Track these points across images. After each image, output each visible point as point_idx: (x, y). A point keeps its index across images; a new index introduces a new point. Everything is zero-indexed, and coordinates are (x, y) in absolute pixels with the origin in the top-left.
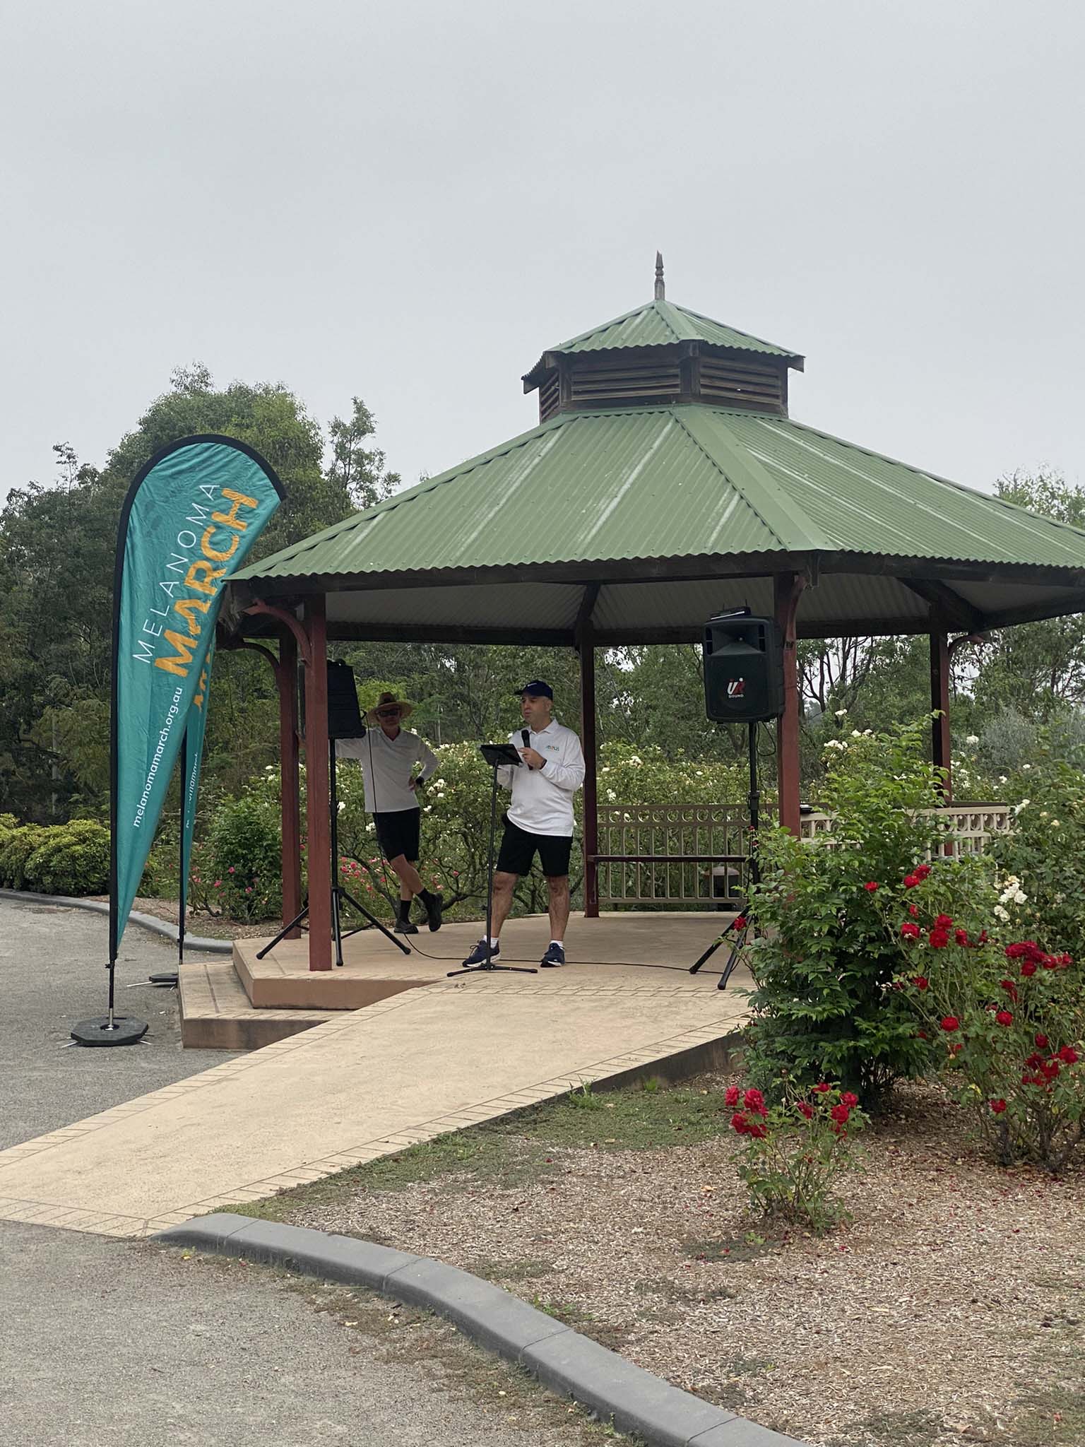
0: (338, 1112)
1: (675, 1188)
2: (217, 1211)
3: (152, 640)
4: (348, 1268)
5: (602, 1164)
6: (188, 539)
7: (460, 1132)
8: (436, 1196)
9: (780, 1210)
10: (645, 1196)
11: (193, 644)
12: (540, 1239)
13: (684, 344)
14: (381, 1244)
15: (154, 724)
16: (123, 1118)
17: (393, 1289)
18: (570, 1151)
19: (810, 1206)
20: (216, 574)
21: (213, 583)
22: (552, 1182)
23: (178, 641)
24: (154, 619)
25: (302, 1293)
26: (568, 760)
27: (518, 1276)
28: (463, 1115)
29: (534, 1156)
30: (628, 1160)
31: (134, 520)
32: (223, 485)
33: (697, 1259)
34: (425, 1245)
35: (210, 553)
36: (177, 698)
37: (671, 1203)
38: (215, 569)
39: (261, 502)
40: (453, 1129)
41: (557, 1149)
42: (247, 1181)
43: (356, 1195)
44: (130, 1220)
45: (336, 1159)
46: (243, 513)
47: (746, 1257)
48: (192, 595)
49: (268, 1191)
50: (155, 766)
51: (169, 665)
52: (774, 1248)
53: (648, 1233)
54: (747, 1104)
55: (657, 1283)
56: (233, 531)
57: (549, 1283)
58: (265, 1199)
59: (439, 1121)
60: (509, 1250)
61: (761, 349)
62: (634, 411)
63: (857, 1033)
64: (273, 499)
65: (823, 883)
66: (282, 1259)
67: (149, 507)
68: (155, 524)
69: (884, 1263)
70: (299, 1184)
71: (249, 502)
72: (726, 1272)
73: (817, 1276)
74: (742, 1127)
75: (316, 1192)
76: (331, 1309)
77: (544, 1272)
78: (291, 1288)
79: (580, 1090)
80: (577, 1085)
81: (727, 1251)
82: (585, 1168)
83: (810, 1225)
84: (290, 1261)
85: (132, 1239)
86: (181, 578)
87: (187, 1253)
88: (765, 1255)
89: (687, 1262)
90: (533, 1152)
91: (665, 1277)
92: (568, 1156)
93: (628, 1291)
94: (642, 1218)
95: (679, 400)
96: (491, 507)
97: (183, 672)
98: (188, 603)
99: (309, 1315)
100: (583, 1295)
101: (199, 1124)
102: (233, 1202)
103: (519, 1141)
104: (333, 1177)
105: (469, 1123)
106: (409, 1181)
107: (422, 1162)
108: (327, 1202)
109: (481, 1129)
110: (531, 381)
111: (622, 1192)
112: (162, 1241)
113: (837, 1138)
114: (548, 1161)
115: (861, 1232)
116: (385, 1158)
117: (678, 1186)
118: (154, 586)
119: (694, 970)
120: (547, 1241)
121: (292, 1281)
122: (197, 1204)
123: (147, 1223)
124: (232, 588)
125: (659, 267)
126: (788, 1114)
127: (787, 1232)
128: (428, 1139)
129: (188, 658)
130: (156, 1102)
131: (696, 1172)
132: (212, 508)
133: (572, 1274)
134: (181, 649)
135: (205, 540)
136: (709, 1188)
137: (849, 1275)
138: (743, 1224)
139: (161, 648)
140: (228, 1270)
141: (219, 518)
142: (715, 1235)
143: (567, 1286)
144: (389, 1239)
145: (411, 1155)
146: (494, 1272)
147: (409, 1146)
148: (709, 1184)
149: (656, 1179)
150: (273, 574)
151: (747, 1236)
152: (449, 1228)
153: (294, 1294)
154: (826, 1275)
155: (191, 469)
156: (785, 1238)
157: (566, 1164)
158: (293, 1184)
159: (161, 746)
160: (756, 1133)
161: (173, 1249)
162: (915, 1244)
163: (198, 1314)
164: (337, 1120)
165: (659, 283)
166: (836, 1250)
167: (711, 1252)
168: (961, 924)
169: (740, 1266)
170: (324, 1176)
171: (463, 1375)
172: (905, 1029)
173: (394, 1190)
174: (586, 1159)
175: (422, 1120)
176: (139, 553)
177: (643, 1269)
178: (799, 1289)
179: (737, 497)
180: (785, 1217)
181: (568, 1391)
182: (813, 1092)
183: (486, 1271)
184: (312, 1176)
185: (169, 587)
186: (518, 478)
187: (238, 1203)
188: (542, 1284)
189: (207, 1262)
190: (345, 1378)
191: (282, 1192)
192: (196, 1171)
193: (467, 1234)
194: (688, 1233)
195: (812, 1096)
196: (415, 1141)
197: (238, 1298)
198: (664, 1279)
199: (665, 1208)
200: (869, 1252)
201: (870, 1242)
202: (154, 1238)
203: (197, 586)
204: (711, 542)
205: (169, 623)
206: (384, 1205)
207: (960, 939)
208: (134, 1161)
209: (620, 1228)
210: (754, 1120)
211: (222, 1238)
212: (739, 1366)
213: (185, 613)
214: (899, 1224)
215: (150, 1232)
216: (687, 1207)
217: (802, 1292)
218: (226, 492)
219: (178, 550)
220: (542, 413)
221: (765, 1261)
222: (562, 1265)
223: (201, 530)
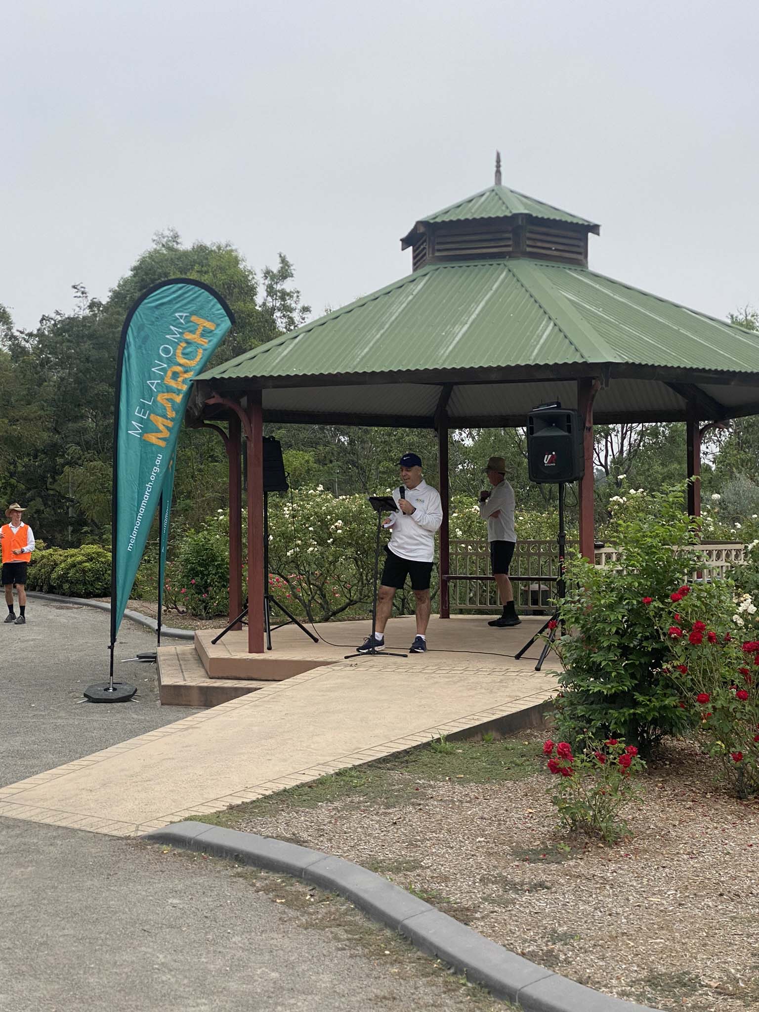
0: (269, 752)
1: (507, 810)
2: (186, 819)
3: (141, 421)
4: (278, 862)
5: (454, 793)
6: (167, 351)
7: (355, 767)
8: (339, 812)
9: (582, 828)
10: (486, 816)
11: (170, 424)
12: (412, 844)
13: (516, 216)
14: (301, 845)
15: (143, 480)
16: (121, 753)
17: (310, 877)
18: (432, 783)
19: (603, 825)
20: (186, 376)
21: (184, 382)
22: (420, 804)
23: (159, 422)
24: (143, 406)
25: (246, 878)
26: (431, 509)
27: (397, 870)
28: (356, 756)
29: (407, 785)
30: (473, 790)
31: (130, 337)
32: (192, 314)
33: (523, 861)
34: (332, 846)
35: (182, 361)
36: (158, 461)
37: (504, 821)
38: (186, 372)
39: (218, 325)
40: (350, 766)
41: (423, 781)
42: (207, 799)
43: (283, 810)
44: (126, 825)
45: (268, 785)
46: (206, 333)
47: (559, 860)
48: (169, 390)
49: (221, 806)
50: (142, 509)
51: (152, 438)
52: (577, 853)
53: (488, 842)
54: (559, 753)
55: (496, 877)
56: (198, 346)
57: (418, 875)
58: (220, 812)
59: (340, 760)
60: (390, 851)
61: (569, 219)
62: (479, 263)
63: (635, 704)
64: (226, 324)
65: (613, 597)
66: (232, 855)
67: (141, 328)
68: (145, 339)
69: (656, 867)
70: (243, 802)
71: (209, 325)
72: (544, 871)
73: (609, 874)
74: (554, 769)
75: (255, 807)
76: (266, 890)
77: (415, 868)
78: (239, 875)
79: (438, 740)
80: (436, 736)
81: (544, 856)
82: (443, 795)
83: (603, 839)
84: (237, 856)
85: (128, 838)
86: (162, 378)
87: (166, 849)
88: (572, 859)
89: (516, 863)
90: (407, 783)
91: (501, 873)
92: (431, 786)
93: (474, 883)
94: (484, 831)
95: (511, 255)
96: (378, 330)
97: (162, 444)
98: (166, 396)
99: (251, 893)
100: (443, 884)
101: (173, 759)
102: (197, 814)
103: (396, 775)
104: (266, 797)
105: (361, 762)
106: (319, 802)
107: (328, 788)
108: (263, 814)
109: (369, 766)
110: (406, 242)
111: (469, 812)
112: (148, 839)
113: (622, 777)
114: (417, 789)
115: (639, 844)
116: (303, 785)
117: (509, 809)
118: (143, 382)
119: (518, 657)
120: (417, 846)
121: (240, 870)
122: (172, 814)
123: (138, 827)
124: (197, 386)
125: (498, 161)
126: (588, 760)
127: (587, 843)
128: (333, 772)
129: (166, 434)
130: (143, 742)
131: (521, 799)
132: (184, 329)
133: (435, 870)
134: (161, 427)
135: (179, 352)
136: (531, 811)
137: (631, 875)
138: (555, 837)
139: (147, 427)
140: (194, 860)
141: (189, 336)
142: (535, 844)
143: (432, 877)
144: (306, 842)
145: (321, 783)
146: (380, 867)
147: (319, 777)
148: (530, 808)
149: (493, 803)
150: (226, 376)
151: (558, 846)
152: (348, 835)
153: (241, 879)
154: (615, 874)
155: (170, 302)
156: (585, 848)
157: (430, 792)
158: (239, 802)
159: (147, 496)
160: (565, 773)
161: (156, 846)
162: (678, 853)
163: (175, 892)
164: (269, 757)
165: (498, 173)
166: (622, 856)
167: (533, 856)
168: (712, 628)
169: (554, 866)
170: (260, 797)
171: (360, 939)
172: (669, 701)
173: (309, 807)
174: (443, 788)
175: (328, 759)
176: (134, 361)
177: (485, 867)
178: (596, 884)
179: (552, 324)
180: (586, 833)
181: (434, 952)
182: (605, 745)
183: (374, 866)
184: (251, 797)
185: (153, 384)
186: (398, 309)
187: (200, 814)
188: (414, 876)
189: (180, 855)
190: (277, 939)
191: (231, 807)
192: (172, 791)
193: (361, 840)
194: (517, 842)
195: (605, 748)
196: (323, 774)
197: (202, 881)
198: (500, 875)
199: (500, 824)
200: (645, 858)
201: (646, 851)
202: (143, 838)
203: (173, 384)
204: (534, 356)
205: (153, 409)
206: (302, 818)
207: (711, 638)
208: (128, 784)
209: (468, 838)
210: (563, 764)
211: (190, 839)
212: (554, 937)
213: (164, 402)
214: (666, 839)
215: (140, 833)
216: (515, 824)
217: (598, 886)
218: (193, 318)
219: (160, 359)
220: (414, 264)
221: (572, 863)
222: (428, 864)
223: (176, 344)
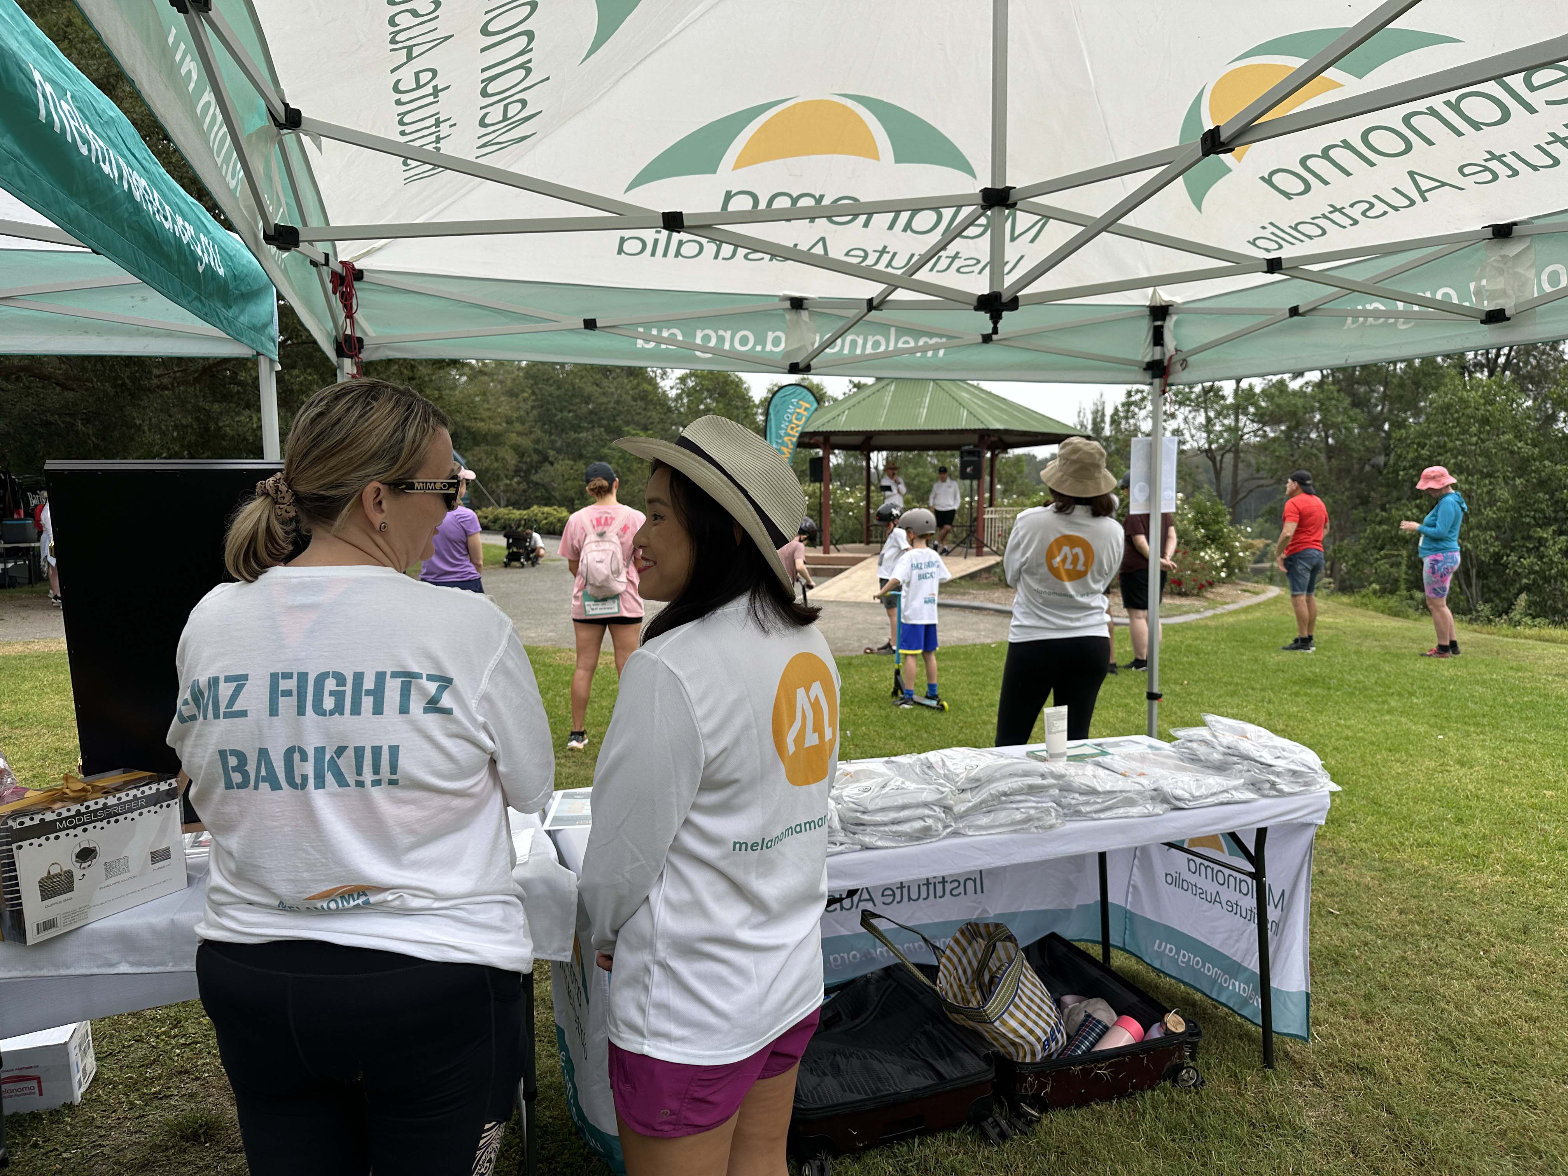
6: (788, 417)
11: (790, 450)
20: (798, 429)
21: (796, 432)
23: (785, 450)
35: (796, 423)
38: (797, 427)
46: (806, 409)
48: (789, 435)
56: (803, 415)
67: (776, 406)
68: (778, 412)
71: (808, 406)
86: (786, 430)
98: (788, 438)
118: (777, 433)
132: (796, 407)
135: (794, 418)
141: (798, 410)
155: (789, 395)
176: (773, 422)
179: (965, 409)
185: (782, 432)
186: (888, 399)
203: (791, 432)
204: (963, 425)
205: (783, 444)
213: (788, 441)
218: (801, 402)
219: (785, 421)
223: (792, 414)
